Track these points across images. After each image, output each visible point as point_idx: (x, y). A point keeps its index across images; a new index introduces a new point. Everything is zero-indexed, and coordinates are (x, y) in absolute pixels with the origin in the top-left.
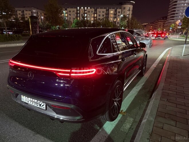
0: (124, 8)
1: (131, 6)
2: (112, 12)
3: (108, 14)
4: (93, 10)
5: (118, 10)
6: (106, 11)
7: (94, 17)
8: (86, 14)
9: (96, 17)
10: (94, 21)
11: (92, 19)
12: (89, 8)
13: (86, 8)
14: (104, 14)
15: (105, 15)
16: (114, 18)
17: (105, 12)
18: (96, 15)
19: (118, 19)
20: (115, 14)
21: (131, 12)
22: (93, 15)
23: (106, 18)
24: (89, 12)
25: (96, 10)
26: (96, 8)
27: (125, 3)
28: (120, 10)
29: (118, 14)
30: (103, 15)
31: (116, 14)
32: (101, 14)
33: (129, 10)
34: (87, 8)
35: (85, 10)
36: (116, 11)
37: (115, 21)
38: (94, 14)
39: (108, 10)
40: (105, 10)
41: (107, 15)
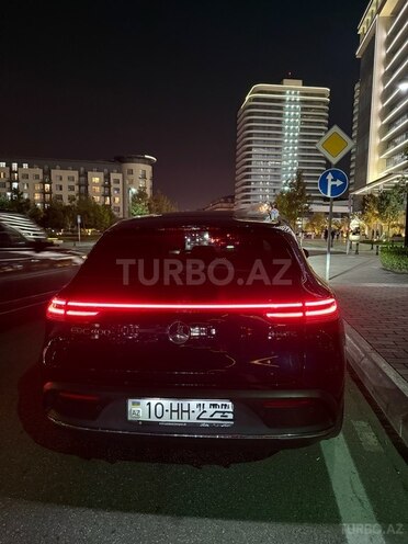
0: (131, 172)
1: (149, 169)
2: (96, 179)
3: (84, 185)
4: (39, 172)
5: (114, 176)
6: (80, 176)
7: (43, 192)
8: (18, 181)
9: (50, 192)
10: (44, 202)
11: (37, 197)
12: (25, 166)
13: (15, 166)
14: (72, 184)
15: (77, 188)
16: (105, 196)
17: (76, 179)
18: (47, 186)
19: (117, 199)
20: (105, 186)
21: (149, 184)
22: (38, 187)
23: (80, 194)
24: (27, 176)
25: (47, 173)
26: (46, 167)
27: (131, 160)
28: (119, 176)
29: (113, 185)
30: (71, 188)
31: (109, 186)
32: (65, 183)
33: (144, 177)
34: (20, 166)
35: (12, 172)
36: (107, 177)
37: (108, 202)
38: (44, 183)
39: (86, 175)
40: (75, 174)
41: (83, 188)
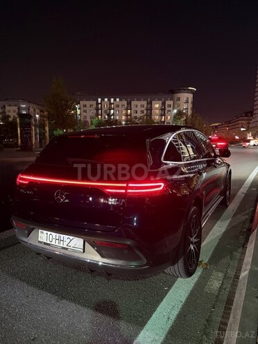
0: (179, 99)
1: (190, 96)
2: (157, 105)
3: (150, 109)
4: (125, 102)
5: (168, 103)
6: (147, 104)
7: (127, 115)
8: (113, 109)
9: (131, 115)
10: (126, 121)
11: (124, 118)
12: (118, 100)
13: (112, 100)
14: (143, 109)
15: (145, 112)
16: (162, 116)
17: (145, 106)
18: (129, 111)
19: (169, 117)
20: (162, 109)
21: (190, 106)
22: (124, 112)
23: (147, 115)
24: (118, 106)
25: (129, 104)
26: (129, 100)
27: (179, 91)
28: (171, 102)
29: (167, 109)
30: (142, 112)
31: (164, 109)
32: (139, 109)
33: (187, 102)
34: (115, 100)
35: (111, 104)
36: (164, 104)
37: (163, 120)
38: (127, 109)
39: (151, 103)
40: (144, 103)
41: (149, 111)
